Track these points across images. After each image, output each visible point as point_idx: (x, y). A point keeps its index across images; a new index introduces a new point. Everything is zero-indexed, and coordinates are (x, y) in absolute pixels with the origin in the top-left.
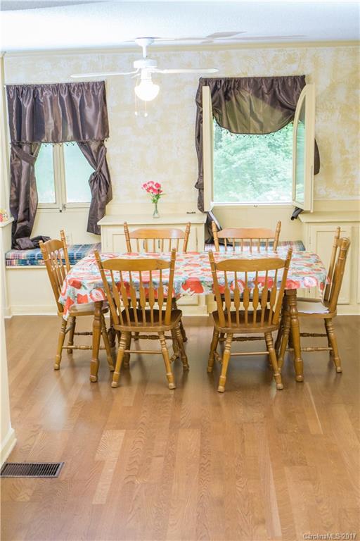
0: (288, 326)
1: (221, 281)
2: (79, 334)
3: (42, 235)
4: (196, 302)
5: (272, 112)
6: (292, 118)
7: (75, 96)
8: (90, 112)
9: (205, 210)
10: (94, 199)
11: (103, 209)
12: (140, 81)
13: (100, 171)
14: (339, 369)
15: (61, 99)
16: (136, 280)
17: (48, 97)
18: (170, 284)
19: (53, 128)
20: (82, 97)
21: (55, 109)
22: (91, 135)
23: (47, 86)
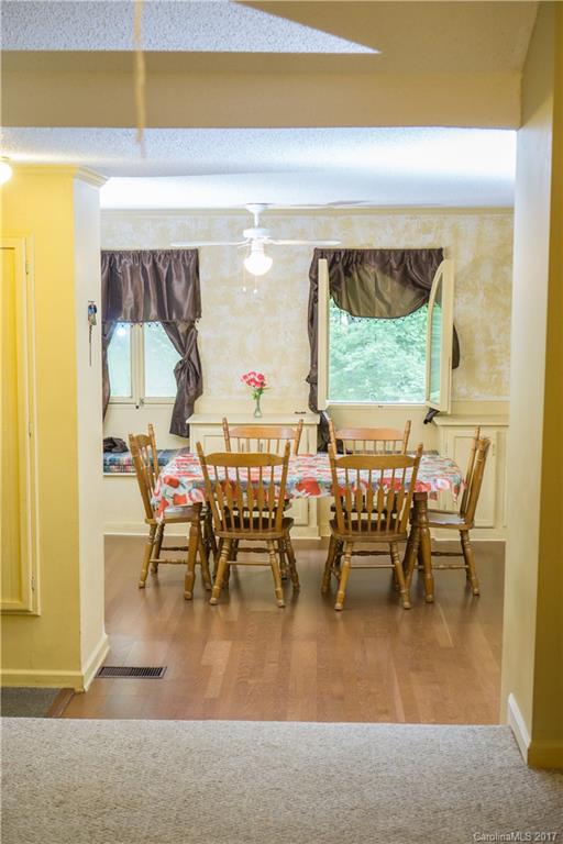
0: (417, 539)
1: (342, 481)
2: (167, 549)
3: (114, 436)
4: (305, 522)
5: (403, 293)
6: (426, 300)
7: (160, 265)
8: (179, 288)
9: (319, 409)
10: (180, 392)
11: (191, 406)
12: (250, 252)
13: (189, 359)
14: (476, 590)
15: (144, 268)
16: (243, 478)
17: (128, 266)
18: (283, 483)
19: (132, 305)
20: (170, 267)
21: (136, 281)
22: (180, 314)
23: (127, 253)
